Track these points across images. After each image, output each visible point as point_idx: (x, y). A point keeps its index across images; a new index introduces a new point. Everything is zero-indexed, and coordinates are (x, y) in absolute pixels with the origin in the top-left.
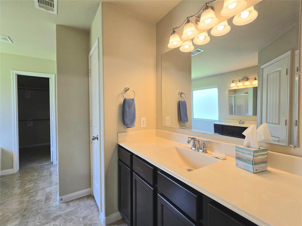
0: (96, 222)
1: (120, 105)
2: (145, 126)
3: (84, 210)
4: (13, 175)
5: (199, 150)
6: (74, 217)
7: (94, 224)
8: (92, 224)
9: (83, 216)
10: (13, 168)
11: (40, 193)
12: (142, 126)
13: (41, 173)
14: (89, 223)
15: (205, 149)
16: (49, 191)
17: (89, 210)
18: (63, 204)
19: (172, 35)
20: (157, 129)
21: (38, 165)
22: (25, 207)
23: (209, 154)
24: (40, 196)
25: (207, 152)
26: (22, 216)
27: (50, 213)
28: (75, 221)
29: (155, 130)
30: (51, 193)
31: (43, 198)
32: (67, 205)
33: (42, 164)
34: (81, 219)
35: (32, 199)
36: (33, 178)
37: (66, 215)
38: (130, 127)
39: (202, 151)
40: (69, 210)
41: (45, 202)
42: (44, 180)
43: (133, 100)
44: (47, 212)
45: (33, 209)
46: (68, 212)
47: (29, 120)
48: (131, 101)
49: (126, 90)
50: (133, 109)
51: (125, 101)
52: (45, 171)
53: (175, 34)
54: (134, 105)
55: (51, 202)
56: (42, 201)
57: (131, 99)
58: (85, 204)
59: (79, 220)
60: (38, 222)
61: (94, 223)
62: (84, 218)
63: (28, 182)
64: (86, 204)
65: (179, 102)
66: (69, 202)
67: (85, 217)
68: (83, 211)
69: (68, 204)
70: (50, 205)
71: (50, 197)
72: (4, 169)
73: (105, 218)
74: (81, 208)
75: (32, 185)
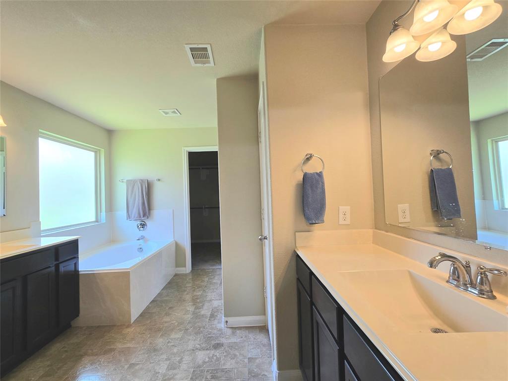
0: (266, 374)
1: (298, 185)
2: (348, 222)
3: (253, 349)
4: (186, 275)
5: (468, 287)
6: (238, 354)
7: (262, 376)
8: (260, 374)
9: (249, 356)
10: (185, 266)
11: (207, 305)
12: (342, 222)
13: (212, 279)
14: (255, 370)
15: (486, 288)
16: (216, 306)
17: (259, 350)
18: (229, 329)
19: (392, 34)
20: (376, 228)
21: (211, 268)
22: (189, 319)
23: (500, 303)
24: (206, 311)
25: (494, 298)
26: (185, 330)
27: (212, 337)
28: (239, 361)
29: (372, 230)
30: (218, 310)
31: (209, 314)
32: (233, 333)
33: (214, 267)
34: (246, 360)
35: (198, 310)
36: (202, 284)
37: (229, 347)
38: (315, 224)
39: (477, 293)
40: (233, 340)
41: (209, 320)
42: (213, 289)
43: (320, 175)
44: (209, 334)
45: (196, 325)
46: (232, 343)
47: (205, 208)
48: (317, 177)
49: (309, 158)
50: (319, 191)
51: (306, 177)
52: (216, 278)
53: (400, 31)
54: (323, 183)
55: (216, 322)
56: (206, 318)
57: (317, 173)
58: (255, 339)
59: (244, 361)
60: (198, 344)
61: (263, 373)
62: (250, 359)
63: (197, 288)
64: (257, 340)
65: (432, 170)
66: (235, 328)
67: (252, 358)
68: (251, 349)
69: (234, 331)
70: (214, 326)
71: (216, 314)
72: (178, 267)
73: (278, 372)
74: (249, 343)
75: (200, 293)
